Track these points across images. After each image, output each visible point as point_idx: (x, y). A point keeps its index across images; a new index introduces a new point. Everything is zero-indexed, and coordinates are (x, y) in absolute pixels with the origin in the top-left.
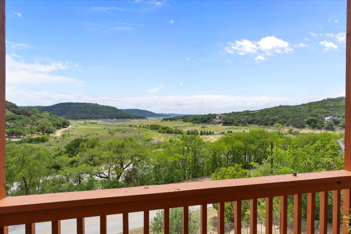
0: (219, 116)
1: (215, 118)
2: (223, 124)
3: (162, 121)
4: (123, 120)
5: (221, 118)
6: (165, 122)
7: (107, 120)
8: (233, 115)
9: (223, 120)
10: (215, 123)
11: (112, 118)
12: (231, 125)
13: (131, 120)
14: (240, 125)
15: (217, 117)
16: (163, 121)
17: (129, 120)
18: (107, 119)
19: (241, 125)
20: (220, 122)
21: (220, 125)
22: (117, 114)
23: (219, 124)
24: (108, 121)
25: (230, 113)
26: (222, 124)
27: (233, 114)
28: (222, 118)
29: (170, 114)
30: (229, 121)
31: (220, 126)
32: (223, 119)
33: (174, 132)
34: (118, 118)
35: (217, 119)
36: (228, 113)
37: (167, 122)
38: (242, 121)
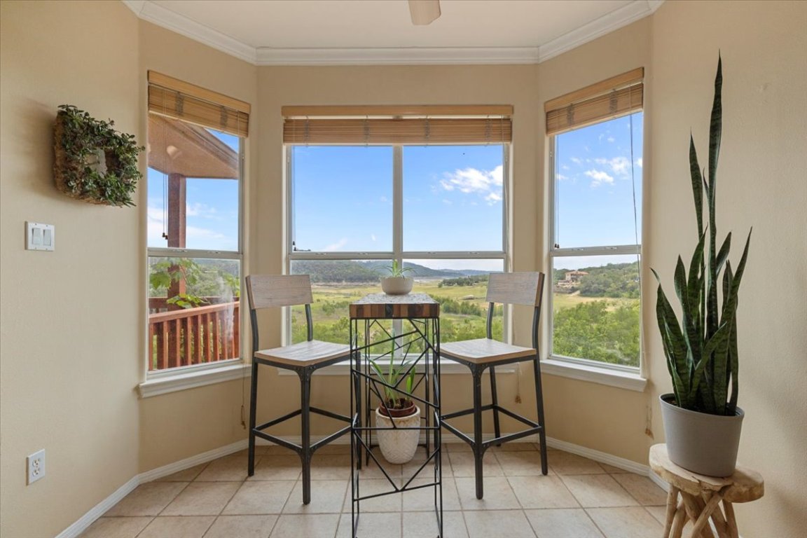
0: (572, 275)
1: (562, 279)
2: (581, 293)
3: (440, 286)
4: (361, 284)
5: (576, 280)
6: (447, 289)
7: (328, 284)
8: (606, 271)
9: (582, 283)
10: (562, 290)
11: (339, 281)
12: (602, 296)
13: (376, 283)
14: (624, 294)
15: (568, 277)
16: (444, 286)
17: (373, 283)
18: (329, 282)
19: (626, 294)
20: (573, 287)
21: (573, 294)
22: (350, 271)
23: (570, 293)
24: (331, 286)
25: (602, 268)
26: (578, 292)
27: (609, 269)
28: (579, 279)
29: (464, 271)
30: (596, 285)
31: (574, 296)
32: (581, 281)
33: (460, 311)
34: (351, 280)
35: (568, 282)
36: (598, 266)
37: (452, 289)
38: (630, 285)
